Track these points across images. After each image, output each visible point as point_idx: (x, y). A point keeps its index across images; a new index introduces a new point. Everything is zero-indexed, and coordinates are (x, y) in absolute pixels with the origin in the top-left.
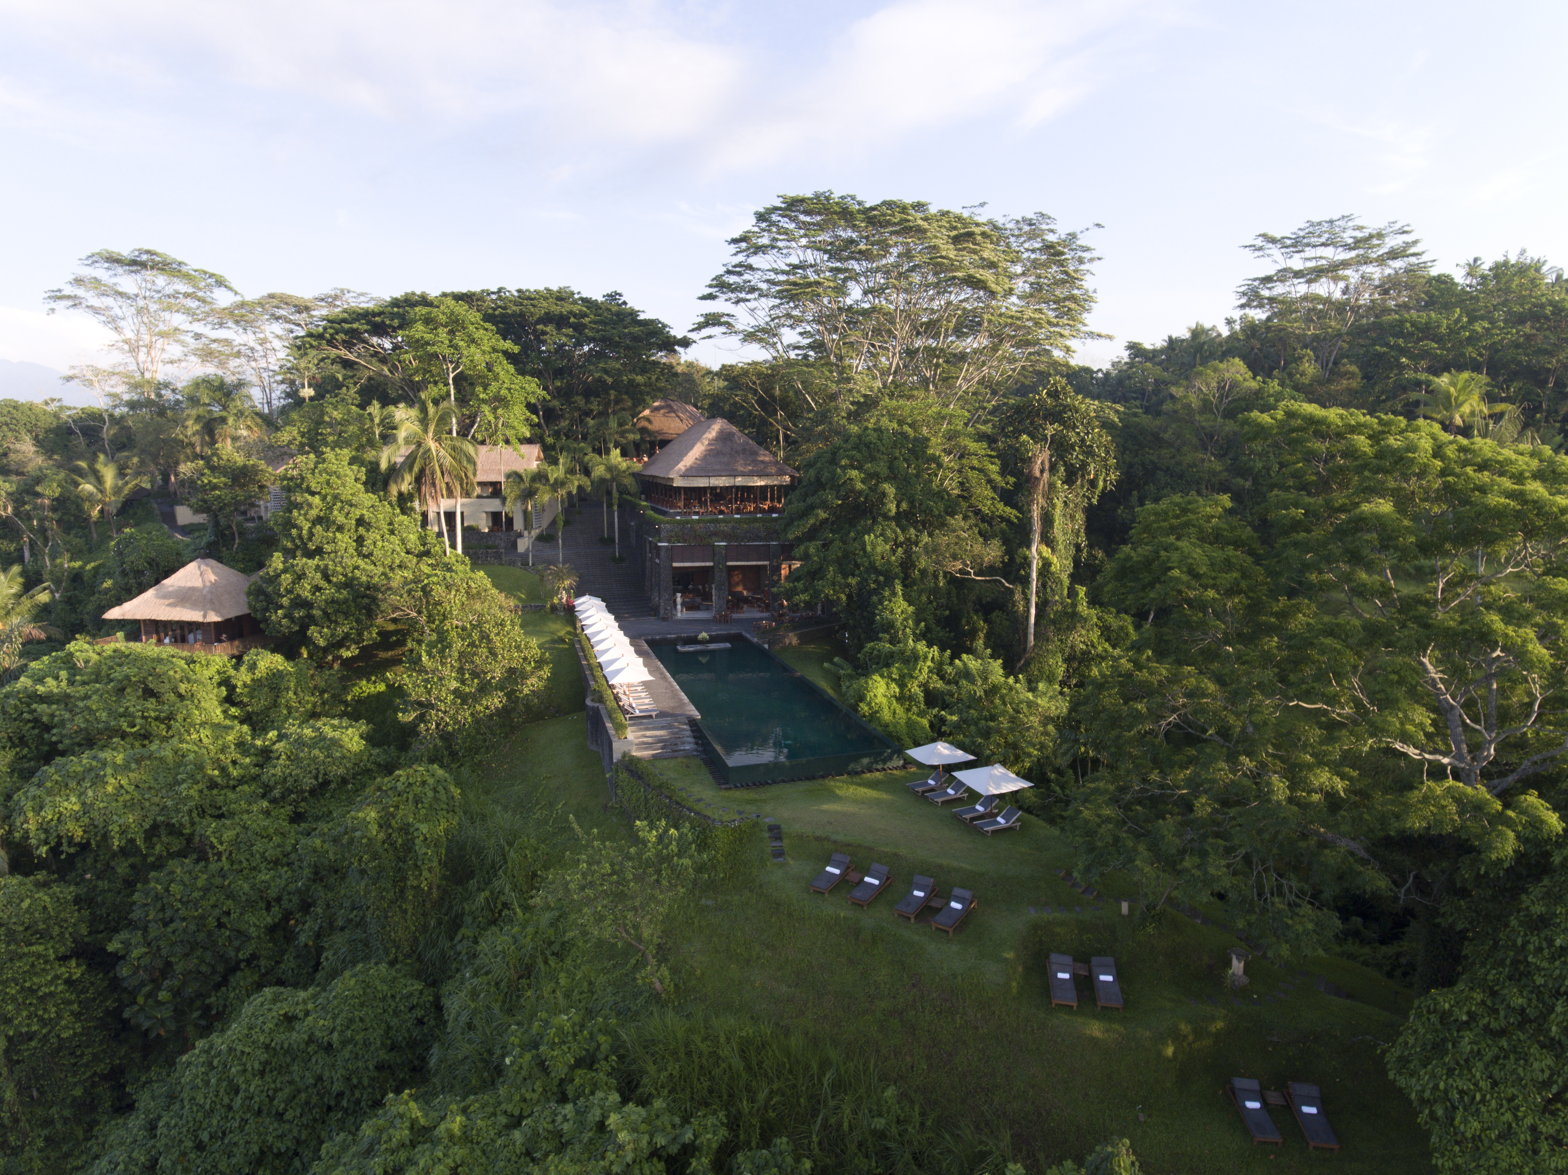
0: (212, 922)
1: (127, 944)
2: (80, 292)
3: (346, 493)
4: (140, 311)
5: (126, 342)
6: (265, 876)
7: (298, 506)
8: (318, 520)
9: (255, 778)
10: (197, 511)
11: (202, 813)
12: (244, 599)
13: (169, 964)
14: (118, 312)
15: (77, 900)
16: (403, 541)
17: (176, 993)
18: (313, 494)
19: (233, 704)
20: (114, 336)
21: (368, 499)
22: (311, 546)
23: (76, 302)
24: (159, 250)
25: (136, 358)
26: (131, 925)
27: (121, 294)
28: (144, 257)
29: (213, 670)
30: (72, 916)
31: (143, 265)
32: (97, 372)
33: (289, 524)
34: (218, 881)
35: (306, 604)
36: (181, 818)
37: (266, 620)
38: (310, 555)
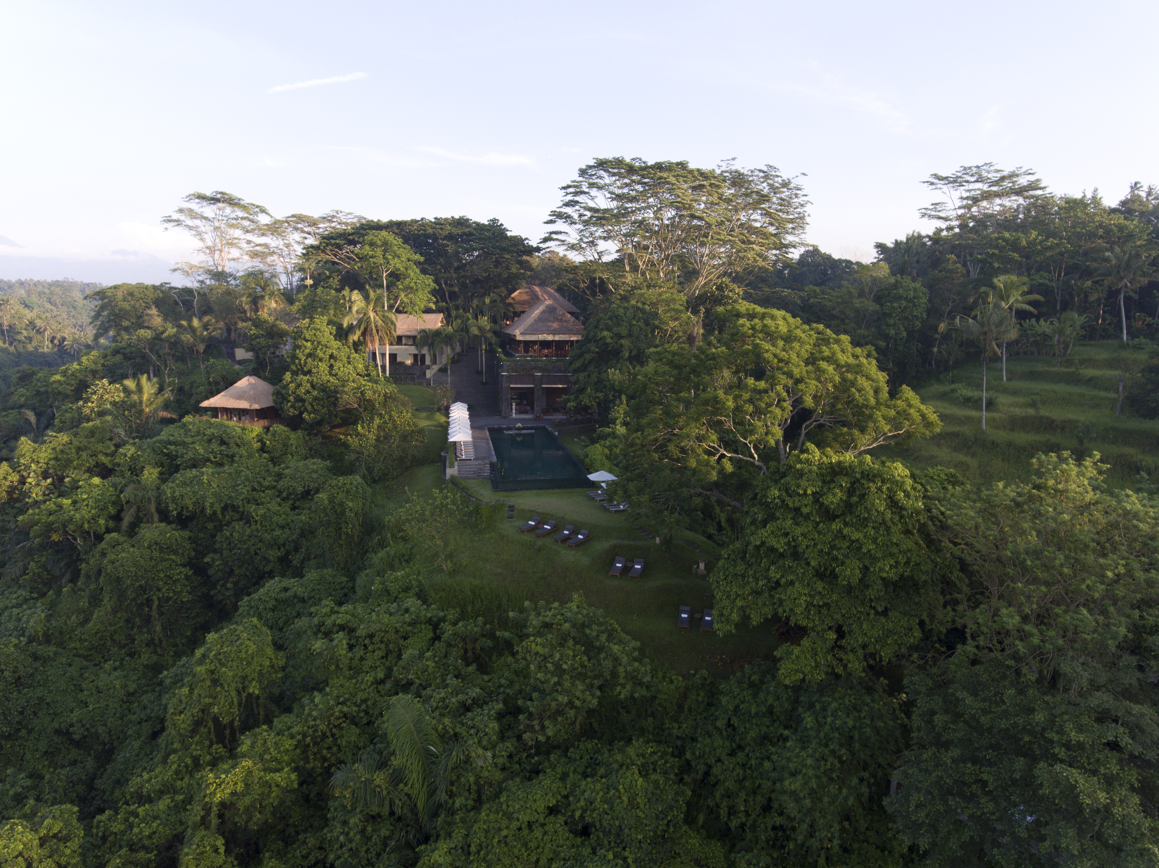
0: (252, 551)
1: (213, 560)
2: (182, 217)
3: (324, 341)
4: (216, 229)
5: (207, 248)
6: (278, 532)
7: (299, 347)
8: (309, 355)
9: (274, 487)
10: (248, 350)
11: (249, 502)
12: (271, 398)
13: (232, 571)
14: (203, 229)
15: (190, 538)
16: (355, 368)
17: (235, 584)
18: (307, 341)
19: (264, 452)
20: (200, 245)
21: (336, 344)
22: (305, 369)
23: (178, 222)
24: (227, 192)
25: (213, 258)
26: (215, 551)
27: (206, 218)
28: (219, 196)
29: (254, 434)
30: (187, 545)
31: (218, 200)
32: (192, 267)
33: (294, 357)
34: (255, 533)
35: (303, 401)
36: (238, 502)
37: (282, 408)
38: (305, 374)
